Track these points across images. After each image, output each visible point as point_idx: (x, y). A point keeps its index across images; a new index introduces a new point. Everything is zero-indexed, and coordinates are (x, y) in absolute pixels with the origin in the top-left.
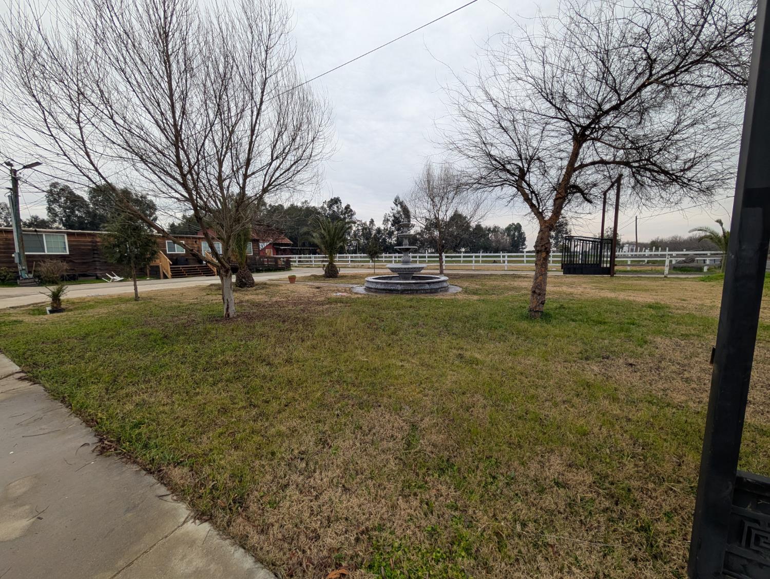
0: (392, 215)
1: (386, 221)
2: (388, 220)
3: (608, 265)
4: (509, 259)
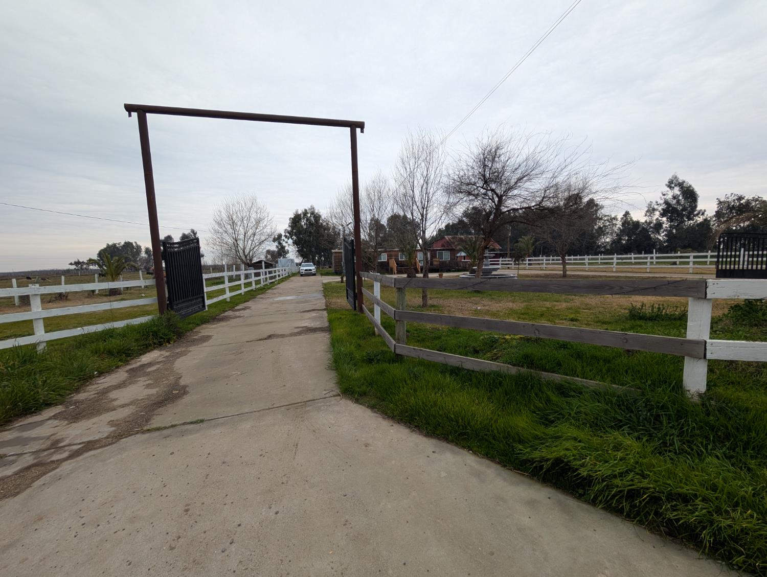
0: (662, 202)
1: (651, 211)
2: (654, 210)
3: (764, 266)
4: (695, 260)
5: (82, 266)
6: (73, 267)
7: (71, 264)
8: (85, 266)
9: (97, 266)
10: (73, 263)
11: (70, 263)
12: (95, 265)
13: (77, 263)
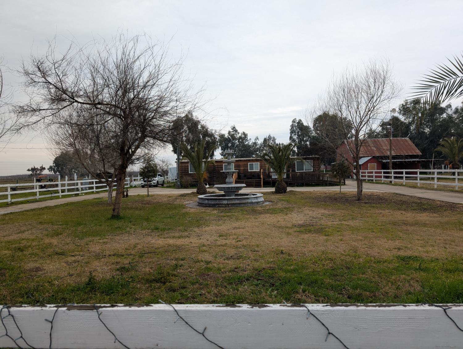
5: (36, 172)
6: (30, 173)
7: (29, 170)
8: (38, 172)
9: (52, 172)
10: (30, 169)
11: (27, 169)
12: (51, 171)
13: (33, 170)
